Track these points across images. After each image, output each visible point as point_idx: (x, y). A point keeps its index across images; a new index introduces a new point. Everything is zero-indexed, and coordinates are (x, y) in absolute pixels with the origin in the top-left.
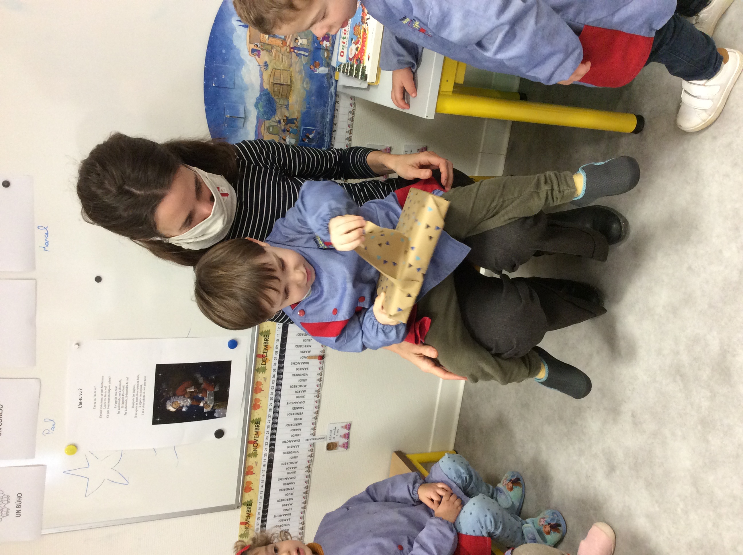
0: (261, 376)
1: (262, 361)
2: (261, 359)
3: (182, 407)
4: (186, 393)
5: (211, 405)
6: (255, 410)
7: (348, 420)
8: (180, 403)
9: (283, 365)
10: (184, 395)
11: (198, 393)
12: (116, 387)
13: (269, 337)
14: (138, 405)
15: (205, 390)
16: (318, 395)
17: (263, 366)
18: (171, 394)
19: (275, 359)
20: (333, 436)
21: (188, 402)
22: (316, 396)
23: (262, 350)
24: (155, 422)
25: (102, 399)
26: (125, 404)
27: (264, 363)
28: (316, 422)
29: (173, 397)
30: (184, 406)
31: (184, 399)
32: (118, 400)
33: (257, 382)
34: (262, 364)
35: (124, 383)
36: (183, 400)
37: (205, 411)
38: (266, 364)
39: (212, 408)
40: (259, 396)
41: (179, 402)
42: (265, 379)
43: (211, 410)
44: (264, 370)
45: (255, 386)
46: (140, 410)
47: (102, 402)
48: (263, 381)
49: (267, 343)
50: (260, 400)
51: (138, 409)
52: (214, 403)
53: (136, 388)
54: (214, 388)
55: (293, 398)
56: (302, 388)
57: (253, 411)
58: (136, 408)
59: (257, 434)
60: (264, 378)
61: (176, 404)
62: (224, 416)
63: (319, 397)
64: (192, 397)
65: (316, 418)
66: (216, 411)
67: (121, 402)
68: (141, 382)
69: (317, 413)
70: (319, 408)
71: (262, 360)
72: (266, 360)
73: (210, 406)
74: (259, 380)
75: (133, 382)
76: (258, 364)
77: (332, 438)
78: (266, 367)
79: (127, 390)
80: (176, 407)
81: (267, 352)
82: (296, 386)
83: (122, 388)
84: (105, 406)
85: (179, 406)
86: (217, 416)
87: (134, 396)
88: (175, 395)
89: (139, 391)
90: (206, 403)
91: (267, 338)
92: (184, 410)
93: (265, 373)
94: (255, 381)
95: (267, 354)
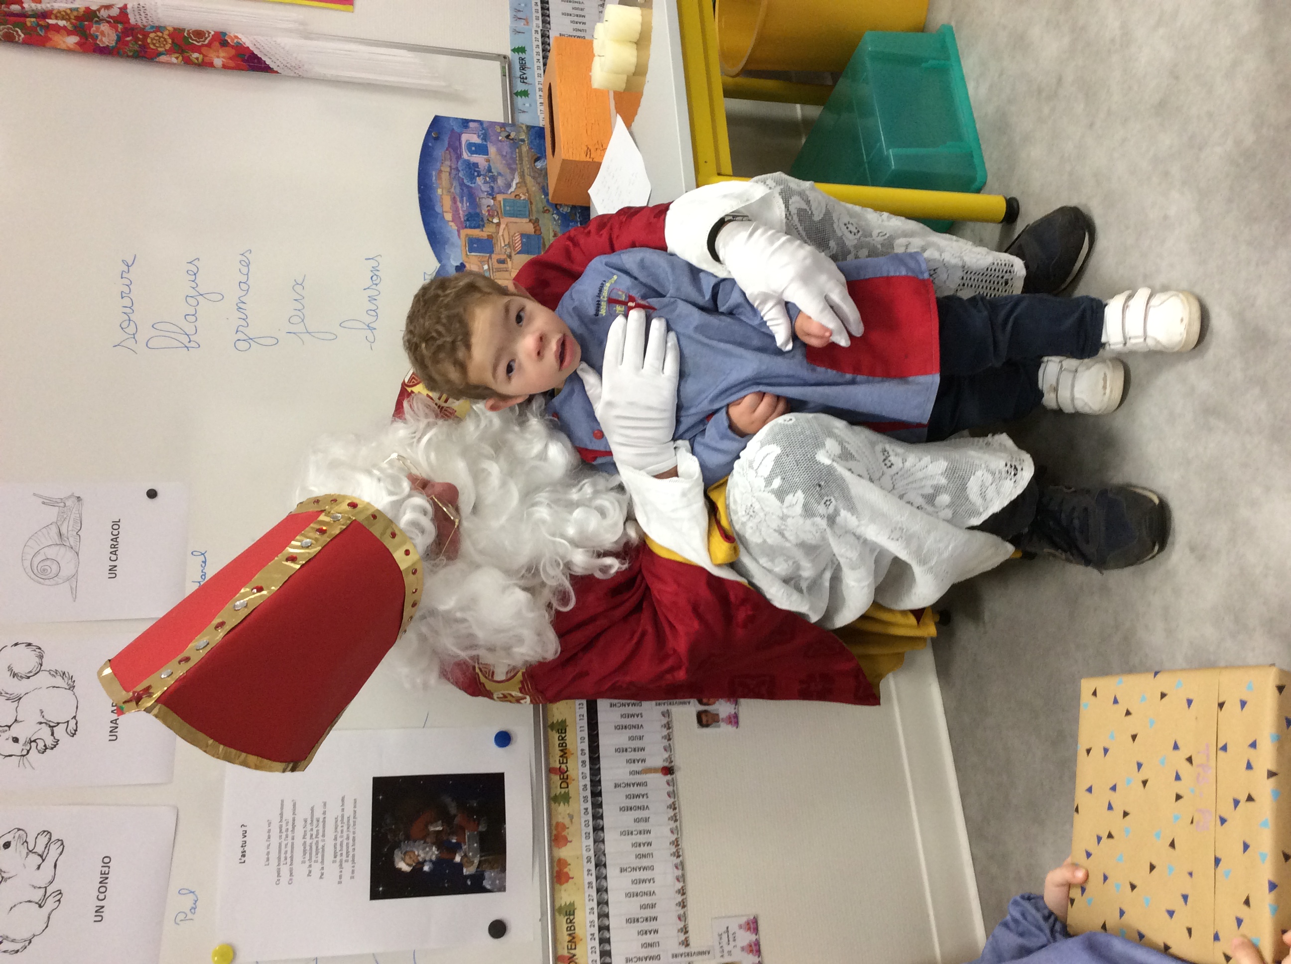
0: (562, 813)
1: (560, 782)
2: (559, 777)
3: (422, 863)
4: (428, 833)
5: (476, 861)
6: (562, 885)
7: (749, 910)
8: (419, 855)
9: (599, 788)
10: (424, 838)
11: (449, 834)
12: (306, 821)
13: (565, 732)
14: (344, 857)
15: (463, 829)
16: (678, 852)
17: (563, 791)
18: (401, 836)
19: (584, 777)
20: (727, 948)
21: (433, 853)
22: (673, 855)
23: (557, 758)
24: (375, 895)
25: (280, 844)
26: (320, 855)
27: (564, 785)
28: (684, 913)
29: (406, 842)
30: (425, 861)
31: (425, 845)
32: (308, 848)
33: (558, 824)
34: (561, 788)
35: (318, 814)
36: (424, 849)
37: (464, 874)
38: (568, 787)
39: (478, 867)
40: (563, 853)
41: (416, 853)
42: (571, 817)
43: (476, 871)
44: (566, 798)
45: (554, 832)
46: (347, 867)
47: (280, 852)
48: (567, 821)
49: (564, 744)
50: (567, 863)
51: (344, 864)
52: (481, 857)
53: (339, 823)
54: (478, 824)
55: (631, 859)
56: (642, 836)
57: (557, 886)
58: (341, 865)
59: (572, 940)
60: (569, 814)
61: (411, 858)
62: (502, 889)
63: (679, 856)
64: (441, 842)
65: (683, 905)
66: (487, 874)
67: (313, 852)
68: (349, 812)
69: (682, 892)
70: (684, 881)
71: (560, 779)
72: (567, 778)
73: (473, 863)
74: (560, 820)
75: (334, 811)
76: (553, 786)
77: (726, 954)
78: (568, 793)
79: (324, 827)
80: (410, 862)
81: (567, 763)
82: (632, 833)
83: (315, 822)
84: (286, 859)
85: (416, 861)
86: (488, 887)
87: (336, 839)
88: (408, 838)
89: (345, 828)
90: (466, 855)
91: (563, 735)
92: (426, 868)
93: (569, 805)
94: (554, 823)
95: (566, 766)
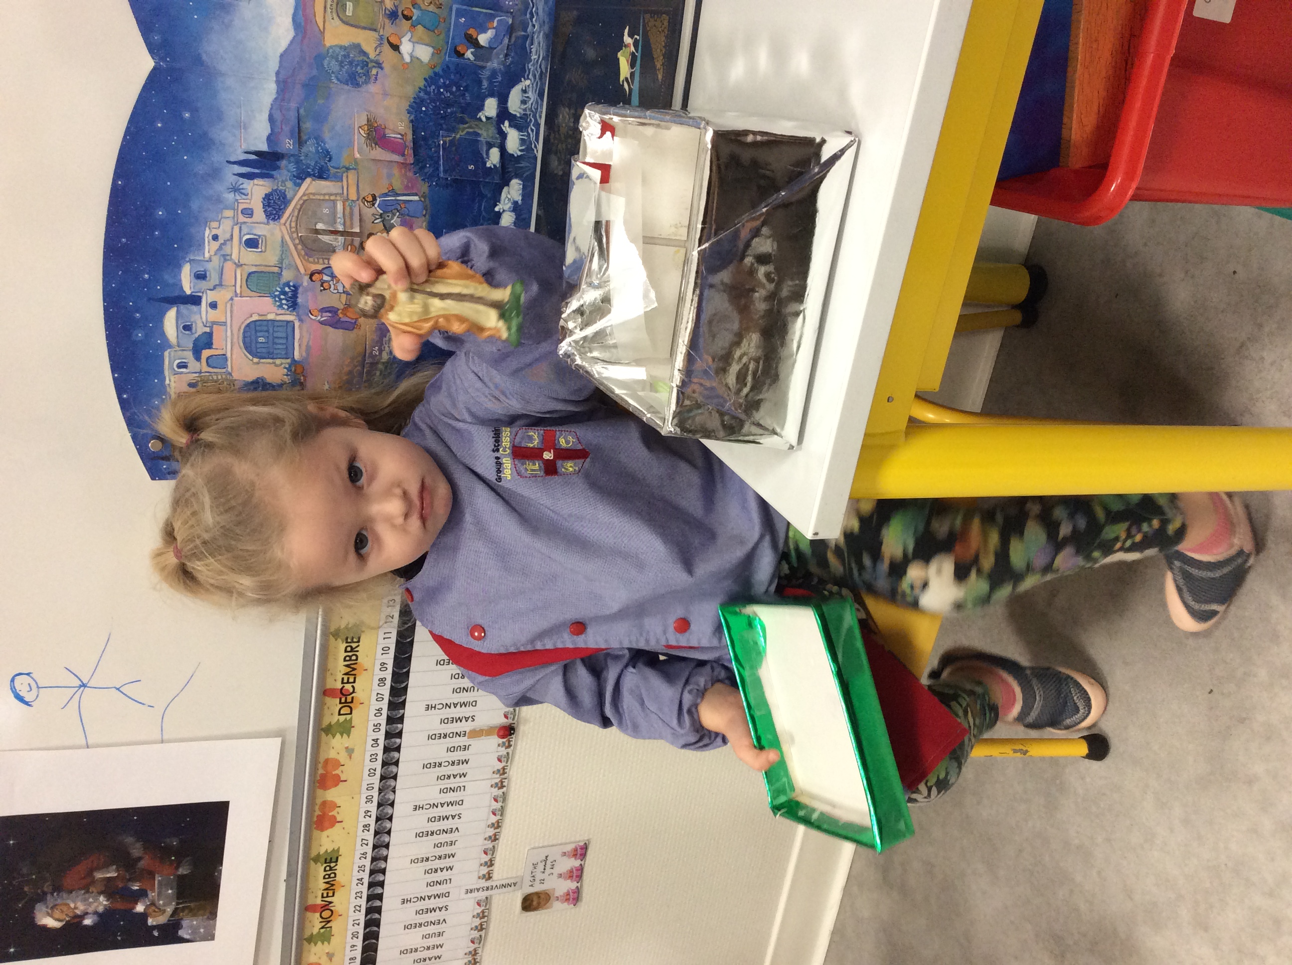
0: (336, 746)
1: (339, 706)
2: (338, 700)
3: (82, 917)
4: (93, 882)
6: (322, 830)
7: (579, 838)
8: (75, 908)
9: (401, 711)
10: (85, 887)
11: (128, 881)
13: (359, 642)
15: (151, 874)
16: (502, 782)
17: (342, 718)
19: (380, 700)
20: (539, 876)
21: (100, 904)
22: (496, 785)
23: (339, 677)
27: (345, 710)
28: (494, 847)
29: (55, 894)
30: (86, 913)
31: (87, 895)
33: (327, 761)
34: (340, 714)
36: (85, 900)
38: (351, 713)
40: (332, 795)
41: (72, 906)
42: (350, 751)
44: (346, 729)
45: (321, 771)
48: (343, 758)
49: (354, 658)
50: (335, 806)
54: (178, 868)
55: (432, 794)
56: (455, 767)
57: (316, 833)
59: (331, 887)
60: (346, 748)
61: (62, 911)
63: (502, 787)
64: (113, 890)
65: (495, 838)
69: (497, 825)
70: (502, 815)
71: (340, 703)
72: (352, 702)
73: (164, 912)
74: (332, 754)
76: (326, 712)
77: (537, 881)
78: (351, 719)
80: (63, 917)
81: (354, 682)
82: (440, 764)
85: (71, 915)
88: (58, 889)
90: (153, 904)
91: (354, 645)
92: (88, 921)
93: (349, 736)
94: (322, 759)
95: (353, 687)
